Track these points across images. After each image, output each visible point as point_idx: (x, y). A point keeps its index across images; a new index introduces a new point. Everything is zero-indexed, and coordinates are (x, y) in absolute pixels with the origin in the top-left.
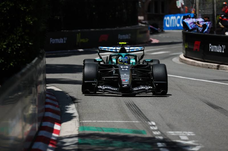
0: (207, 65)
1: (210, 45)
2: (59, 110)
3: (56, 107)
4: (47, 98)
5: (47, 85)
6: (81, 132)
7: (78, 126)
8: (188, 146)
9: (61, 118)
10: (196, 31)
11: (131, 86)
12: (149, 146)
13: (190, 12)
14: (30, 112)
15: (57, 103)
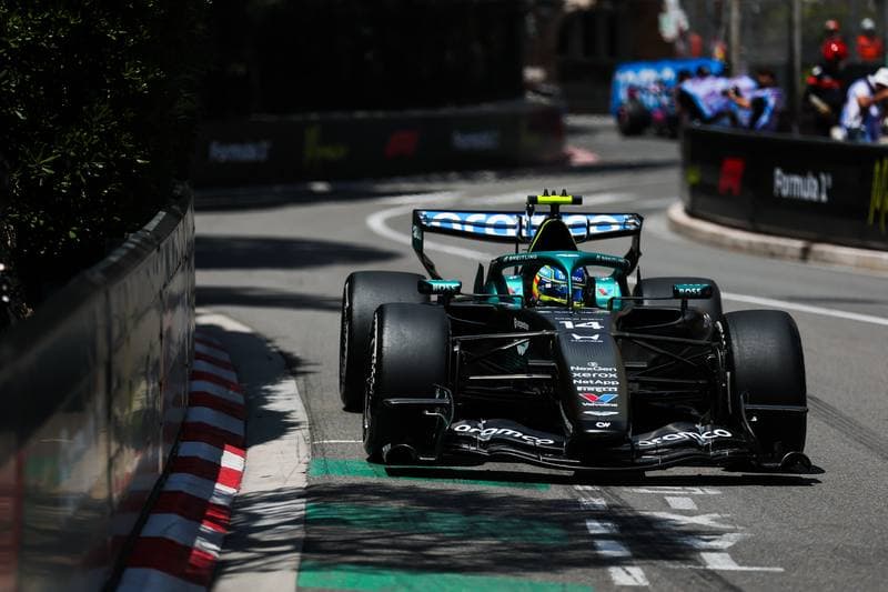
0: (766, 245)
1: (778, 172)
2: (240, 399)
3: (228, 388)
4: (199, 356)
5: (198, 310)
6: (319, 479)
7: (307, 460)
8: (696, 532)
9: (246, 428)
10: (727, 121)
11: (628, 430)
12: (558, 532)
13: (708, 55)
14: (137, 406)
15: (232, 376)
